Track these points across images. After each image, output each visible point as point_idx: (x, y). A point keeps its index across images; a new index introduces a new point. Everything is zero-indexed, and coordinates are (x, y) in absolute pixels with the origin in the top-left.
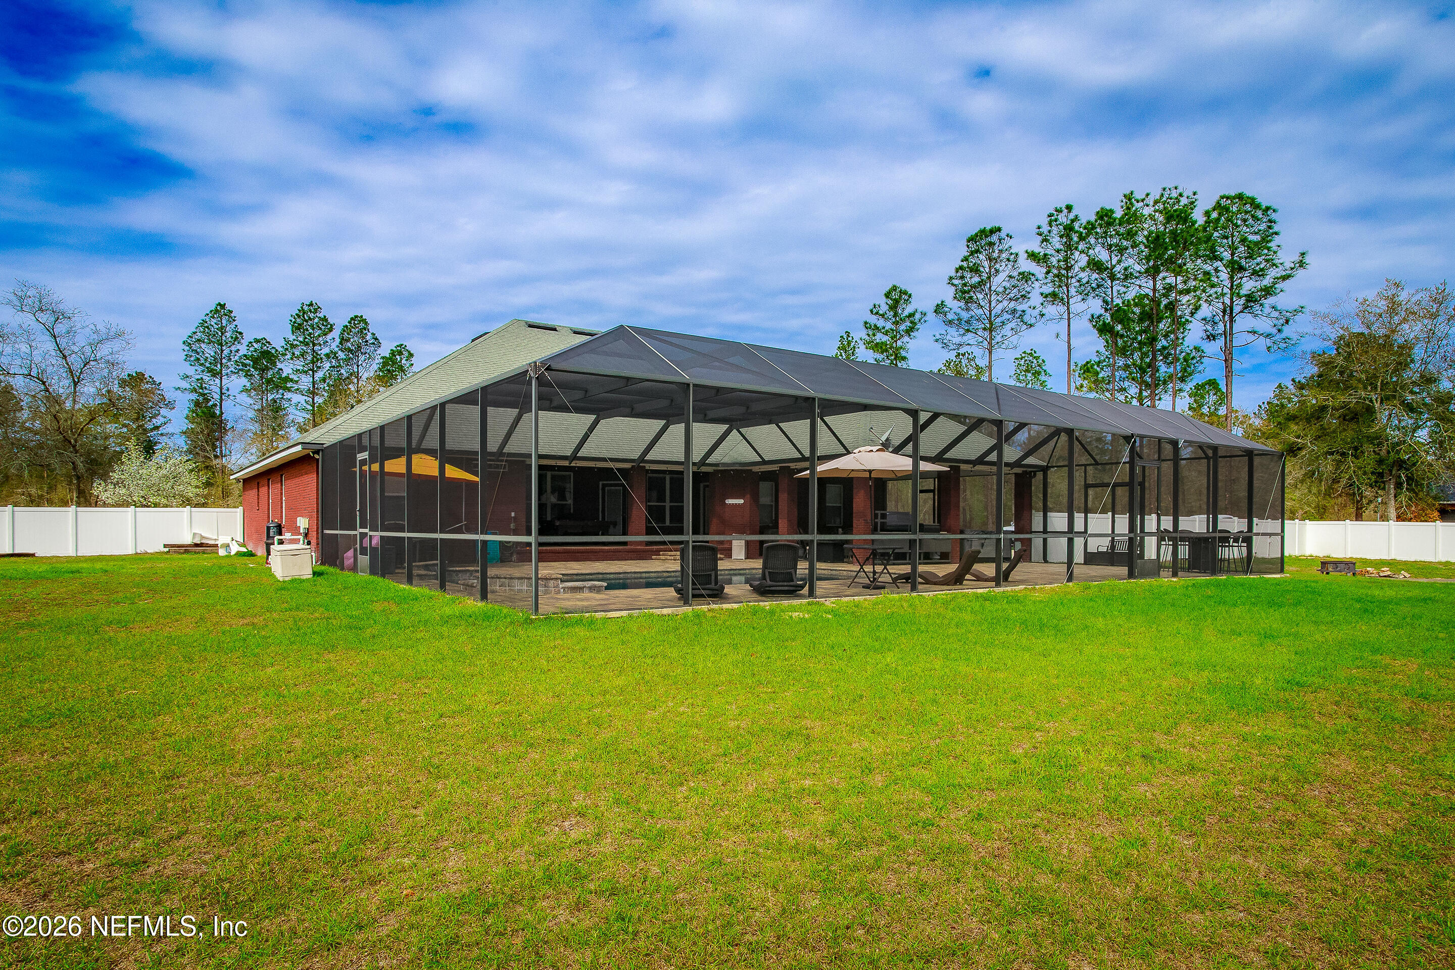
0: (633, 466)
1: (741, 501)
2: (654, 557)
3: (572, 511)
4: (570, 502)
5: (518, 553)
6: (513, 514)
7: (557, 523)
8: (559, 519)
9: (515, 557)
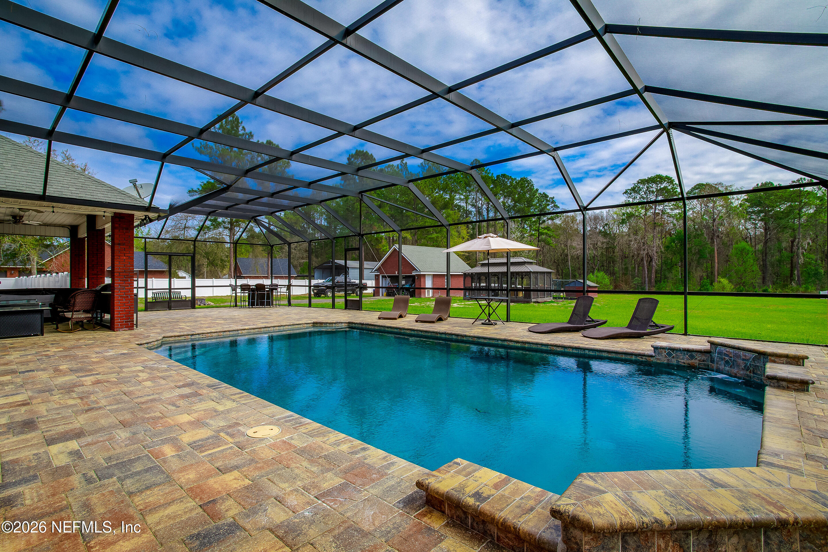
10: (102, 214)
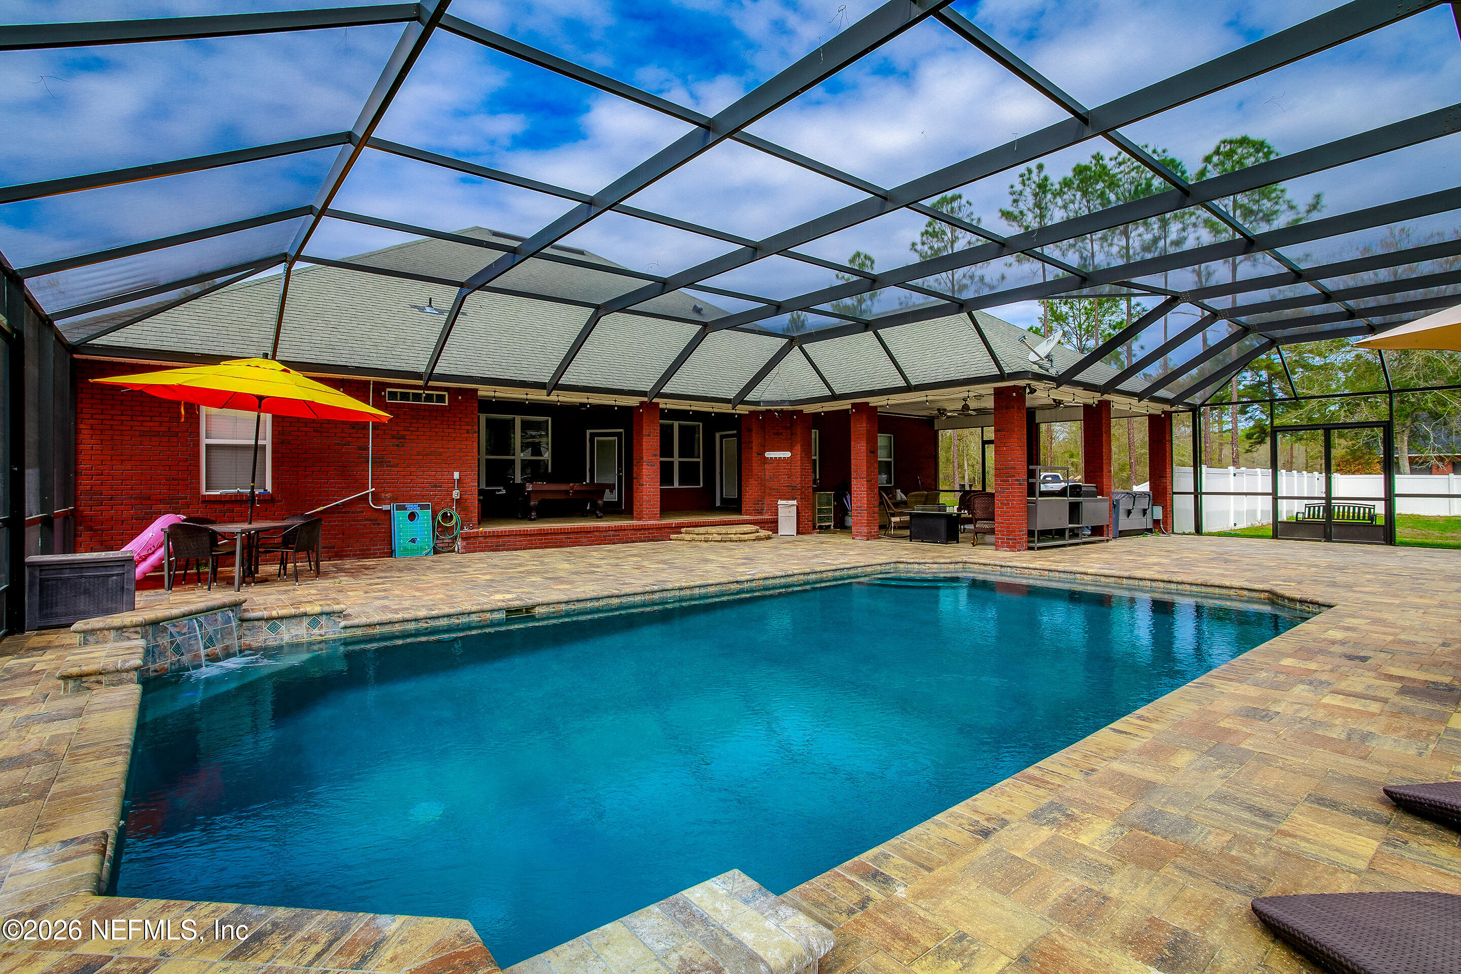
0: (642, 403)
1: (787, 454)
2: (673, 536)
3: (550, 471)
4: (547, 455)
5: (464, 539)
6: (456, 475)
7: (529, 487)
8: (531, 482)
9: (459, 543)
10: (925, 399)
